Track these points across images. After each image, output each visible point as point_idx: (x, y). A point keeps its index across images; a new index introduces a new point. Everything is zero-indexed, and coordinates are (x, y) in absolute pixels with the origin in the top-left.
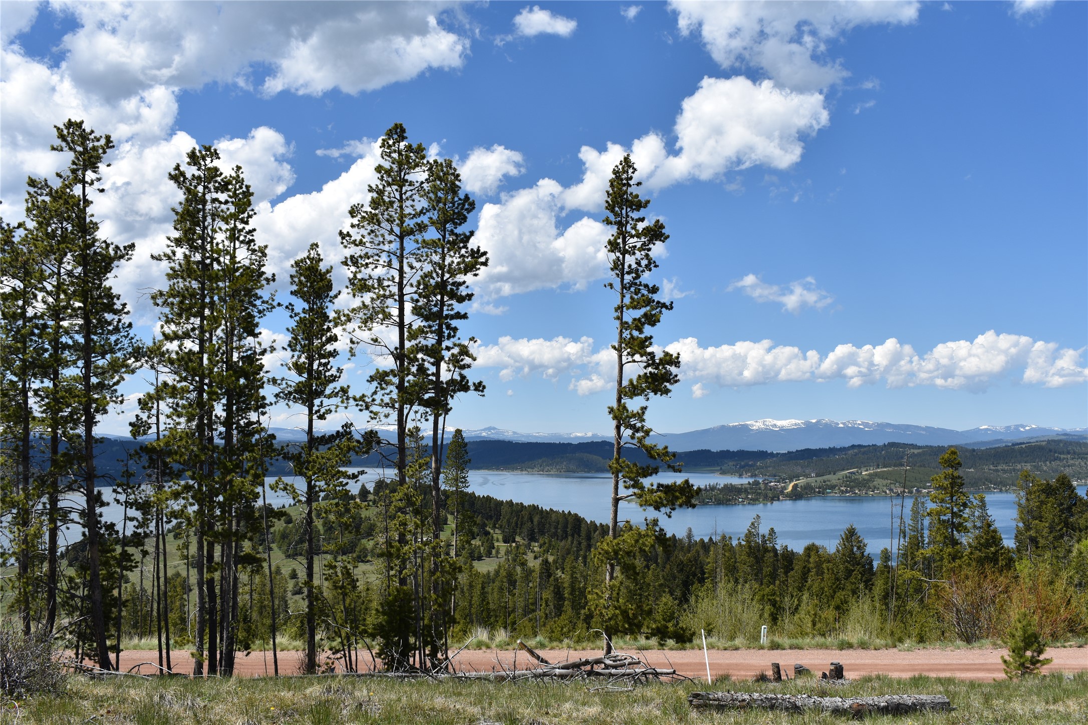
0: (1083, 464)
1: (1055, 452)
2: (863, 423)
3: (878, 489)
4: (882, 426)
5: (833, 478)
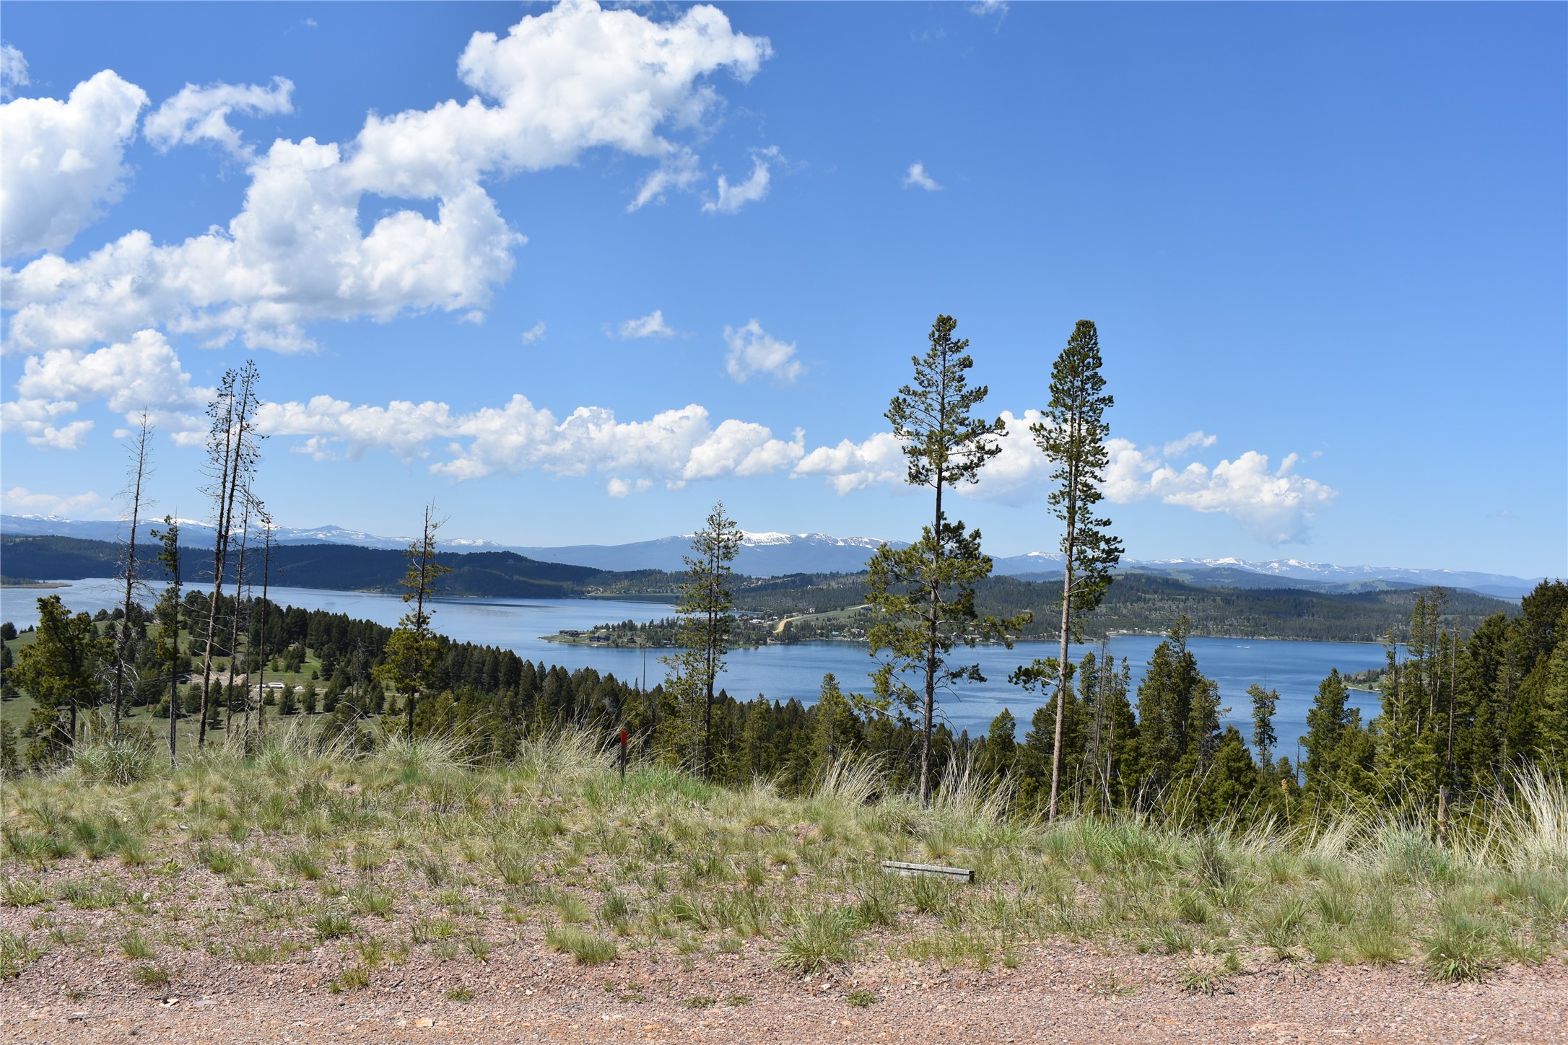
0: (1174, 607)
1: (1138, 591)
2: (871, 542)
5: (841, 616)
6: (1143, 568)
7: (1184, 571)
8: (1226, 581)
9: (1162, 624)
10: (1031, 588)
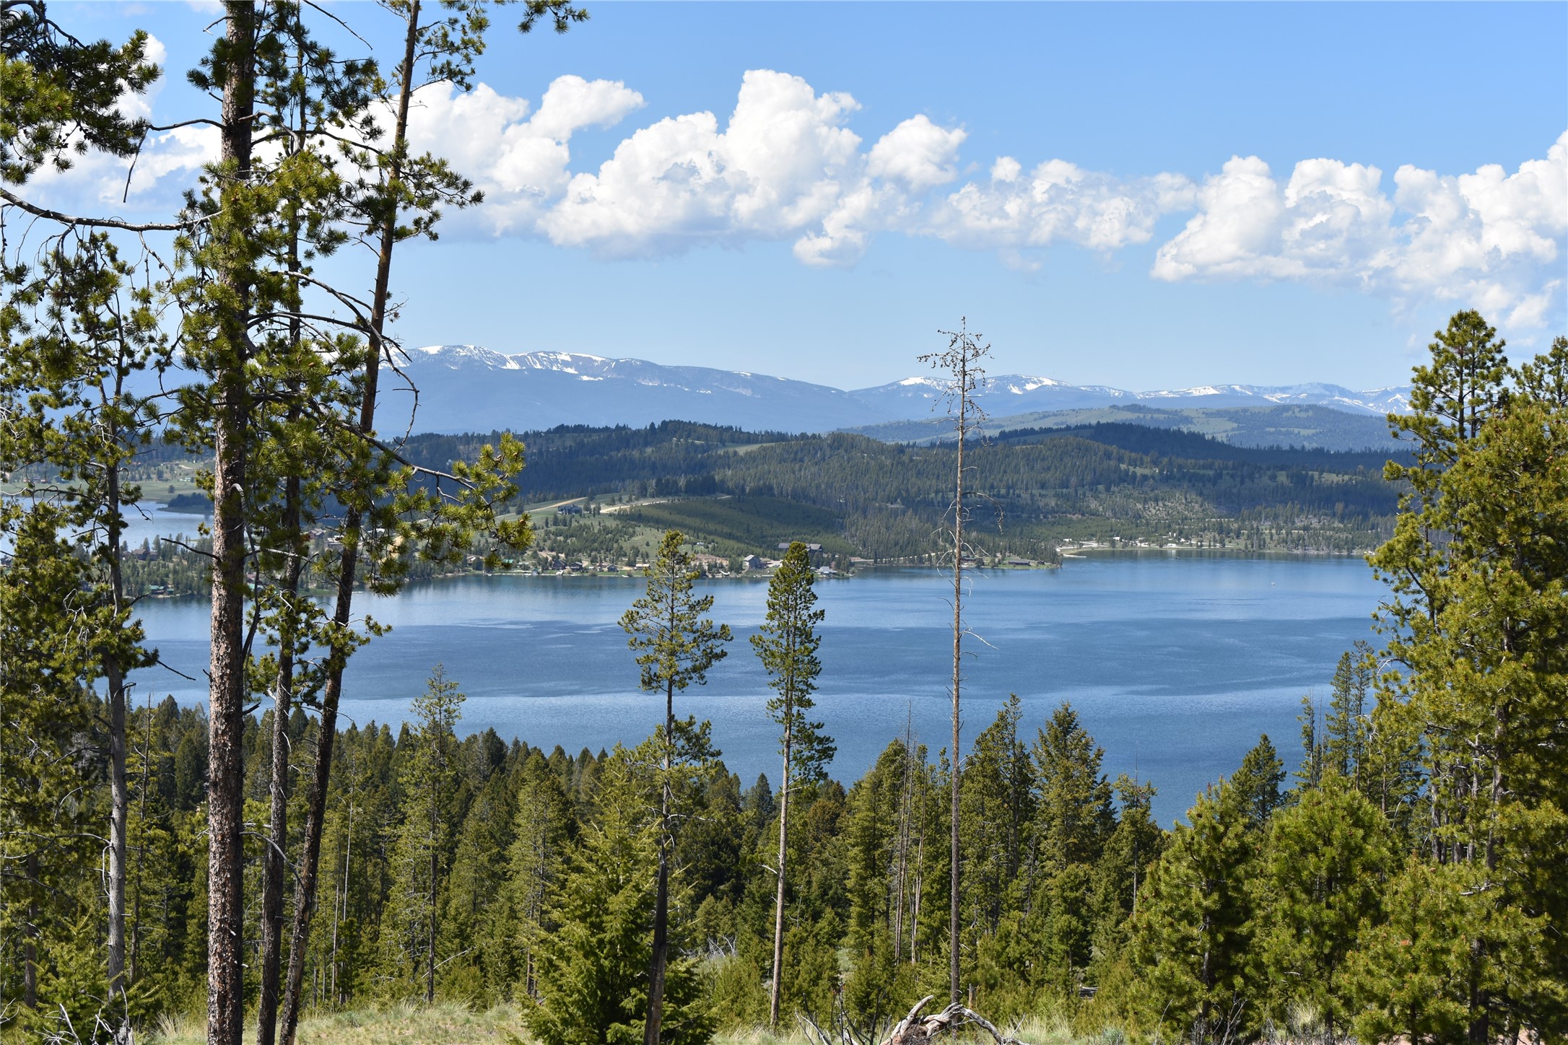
2: (575, 361)
3: (646, 556)
4: (630, 371)
6: (1135, 408)
7: (1219, 414)
8: (1304, 432)
9: (1169, 527)
10: (905, 458)
